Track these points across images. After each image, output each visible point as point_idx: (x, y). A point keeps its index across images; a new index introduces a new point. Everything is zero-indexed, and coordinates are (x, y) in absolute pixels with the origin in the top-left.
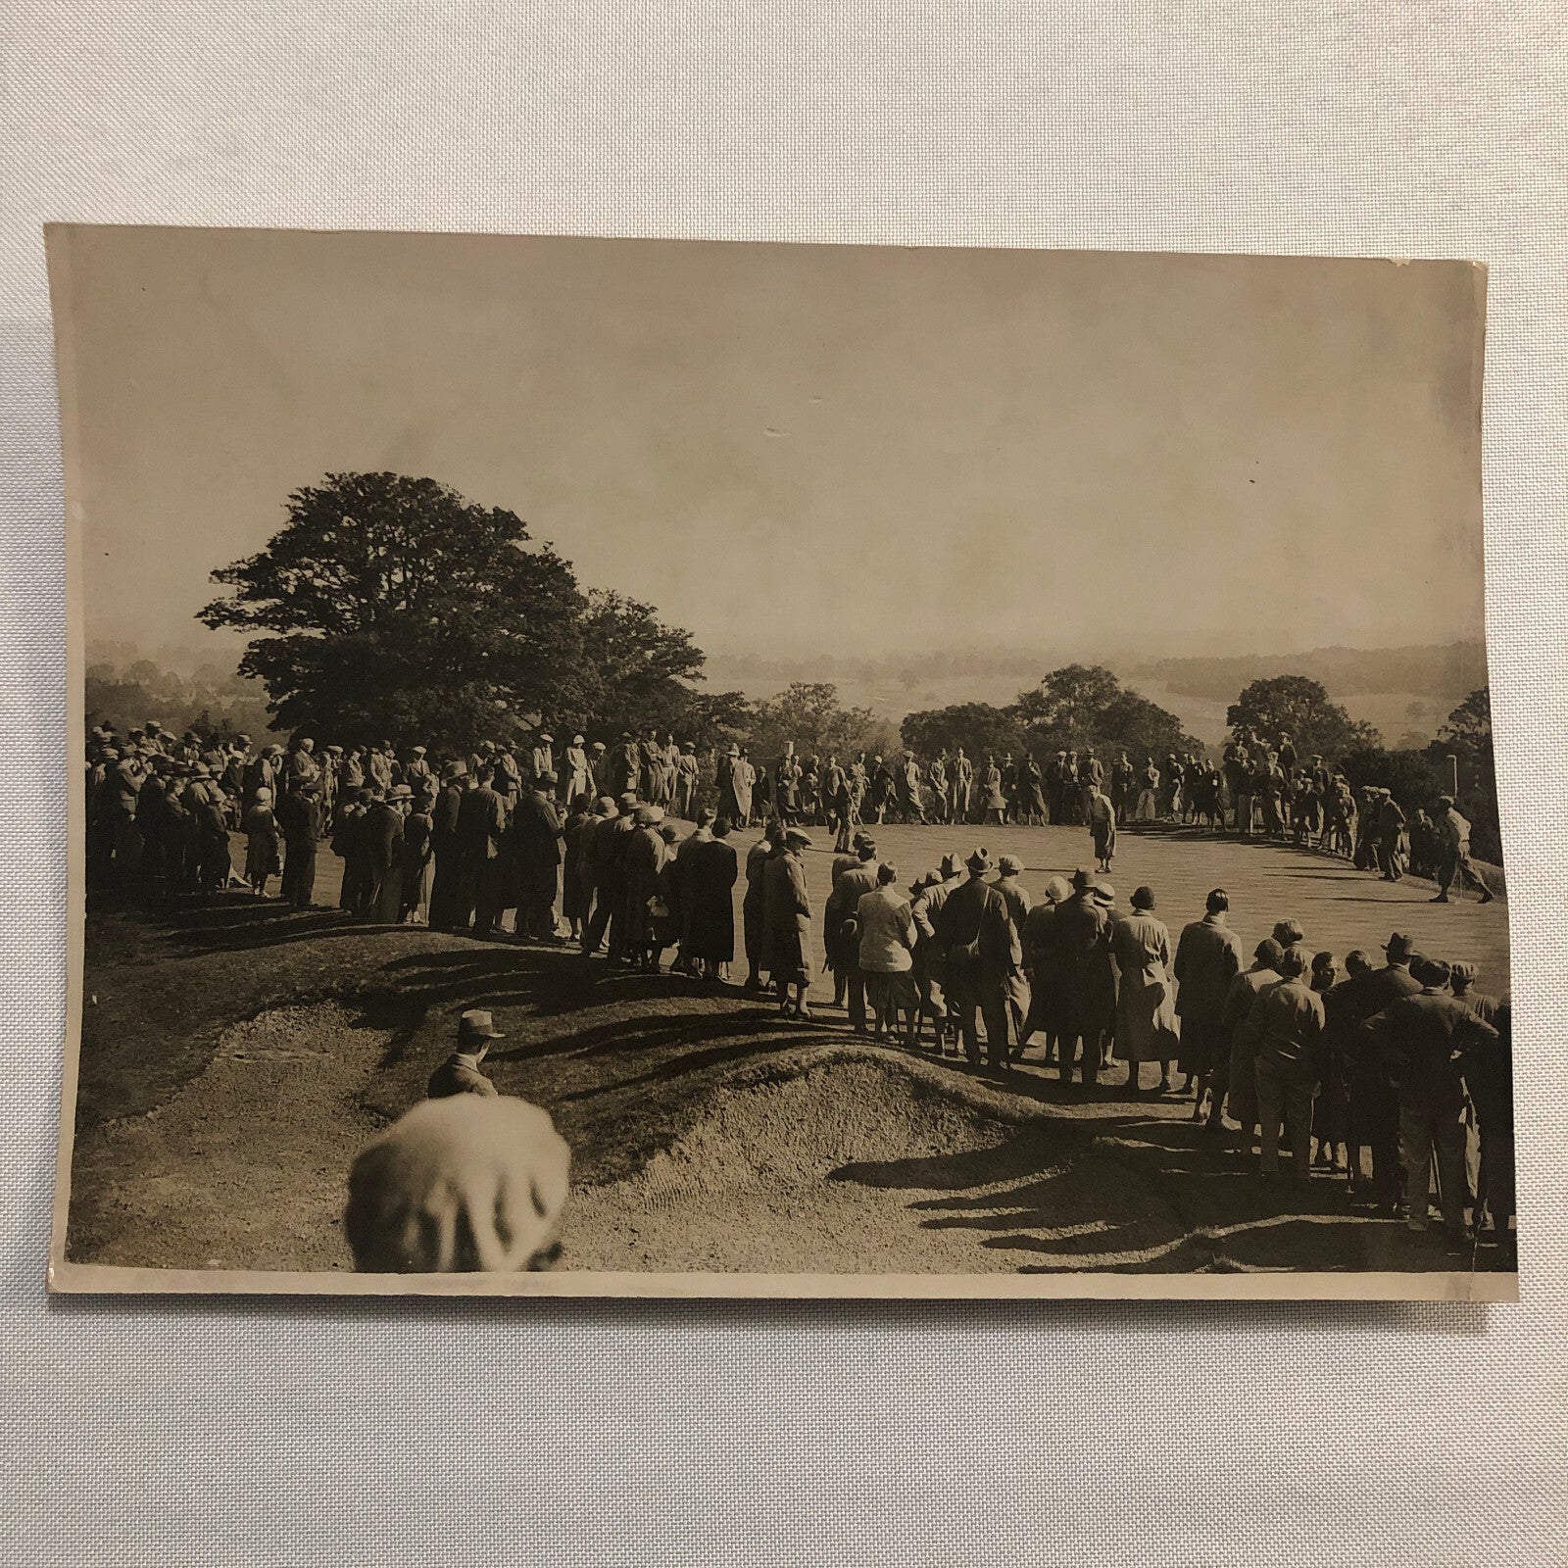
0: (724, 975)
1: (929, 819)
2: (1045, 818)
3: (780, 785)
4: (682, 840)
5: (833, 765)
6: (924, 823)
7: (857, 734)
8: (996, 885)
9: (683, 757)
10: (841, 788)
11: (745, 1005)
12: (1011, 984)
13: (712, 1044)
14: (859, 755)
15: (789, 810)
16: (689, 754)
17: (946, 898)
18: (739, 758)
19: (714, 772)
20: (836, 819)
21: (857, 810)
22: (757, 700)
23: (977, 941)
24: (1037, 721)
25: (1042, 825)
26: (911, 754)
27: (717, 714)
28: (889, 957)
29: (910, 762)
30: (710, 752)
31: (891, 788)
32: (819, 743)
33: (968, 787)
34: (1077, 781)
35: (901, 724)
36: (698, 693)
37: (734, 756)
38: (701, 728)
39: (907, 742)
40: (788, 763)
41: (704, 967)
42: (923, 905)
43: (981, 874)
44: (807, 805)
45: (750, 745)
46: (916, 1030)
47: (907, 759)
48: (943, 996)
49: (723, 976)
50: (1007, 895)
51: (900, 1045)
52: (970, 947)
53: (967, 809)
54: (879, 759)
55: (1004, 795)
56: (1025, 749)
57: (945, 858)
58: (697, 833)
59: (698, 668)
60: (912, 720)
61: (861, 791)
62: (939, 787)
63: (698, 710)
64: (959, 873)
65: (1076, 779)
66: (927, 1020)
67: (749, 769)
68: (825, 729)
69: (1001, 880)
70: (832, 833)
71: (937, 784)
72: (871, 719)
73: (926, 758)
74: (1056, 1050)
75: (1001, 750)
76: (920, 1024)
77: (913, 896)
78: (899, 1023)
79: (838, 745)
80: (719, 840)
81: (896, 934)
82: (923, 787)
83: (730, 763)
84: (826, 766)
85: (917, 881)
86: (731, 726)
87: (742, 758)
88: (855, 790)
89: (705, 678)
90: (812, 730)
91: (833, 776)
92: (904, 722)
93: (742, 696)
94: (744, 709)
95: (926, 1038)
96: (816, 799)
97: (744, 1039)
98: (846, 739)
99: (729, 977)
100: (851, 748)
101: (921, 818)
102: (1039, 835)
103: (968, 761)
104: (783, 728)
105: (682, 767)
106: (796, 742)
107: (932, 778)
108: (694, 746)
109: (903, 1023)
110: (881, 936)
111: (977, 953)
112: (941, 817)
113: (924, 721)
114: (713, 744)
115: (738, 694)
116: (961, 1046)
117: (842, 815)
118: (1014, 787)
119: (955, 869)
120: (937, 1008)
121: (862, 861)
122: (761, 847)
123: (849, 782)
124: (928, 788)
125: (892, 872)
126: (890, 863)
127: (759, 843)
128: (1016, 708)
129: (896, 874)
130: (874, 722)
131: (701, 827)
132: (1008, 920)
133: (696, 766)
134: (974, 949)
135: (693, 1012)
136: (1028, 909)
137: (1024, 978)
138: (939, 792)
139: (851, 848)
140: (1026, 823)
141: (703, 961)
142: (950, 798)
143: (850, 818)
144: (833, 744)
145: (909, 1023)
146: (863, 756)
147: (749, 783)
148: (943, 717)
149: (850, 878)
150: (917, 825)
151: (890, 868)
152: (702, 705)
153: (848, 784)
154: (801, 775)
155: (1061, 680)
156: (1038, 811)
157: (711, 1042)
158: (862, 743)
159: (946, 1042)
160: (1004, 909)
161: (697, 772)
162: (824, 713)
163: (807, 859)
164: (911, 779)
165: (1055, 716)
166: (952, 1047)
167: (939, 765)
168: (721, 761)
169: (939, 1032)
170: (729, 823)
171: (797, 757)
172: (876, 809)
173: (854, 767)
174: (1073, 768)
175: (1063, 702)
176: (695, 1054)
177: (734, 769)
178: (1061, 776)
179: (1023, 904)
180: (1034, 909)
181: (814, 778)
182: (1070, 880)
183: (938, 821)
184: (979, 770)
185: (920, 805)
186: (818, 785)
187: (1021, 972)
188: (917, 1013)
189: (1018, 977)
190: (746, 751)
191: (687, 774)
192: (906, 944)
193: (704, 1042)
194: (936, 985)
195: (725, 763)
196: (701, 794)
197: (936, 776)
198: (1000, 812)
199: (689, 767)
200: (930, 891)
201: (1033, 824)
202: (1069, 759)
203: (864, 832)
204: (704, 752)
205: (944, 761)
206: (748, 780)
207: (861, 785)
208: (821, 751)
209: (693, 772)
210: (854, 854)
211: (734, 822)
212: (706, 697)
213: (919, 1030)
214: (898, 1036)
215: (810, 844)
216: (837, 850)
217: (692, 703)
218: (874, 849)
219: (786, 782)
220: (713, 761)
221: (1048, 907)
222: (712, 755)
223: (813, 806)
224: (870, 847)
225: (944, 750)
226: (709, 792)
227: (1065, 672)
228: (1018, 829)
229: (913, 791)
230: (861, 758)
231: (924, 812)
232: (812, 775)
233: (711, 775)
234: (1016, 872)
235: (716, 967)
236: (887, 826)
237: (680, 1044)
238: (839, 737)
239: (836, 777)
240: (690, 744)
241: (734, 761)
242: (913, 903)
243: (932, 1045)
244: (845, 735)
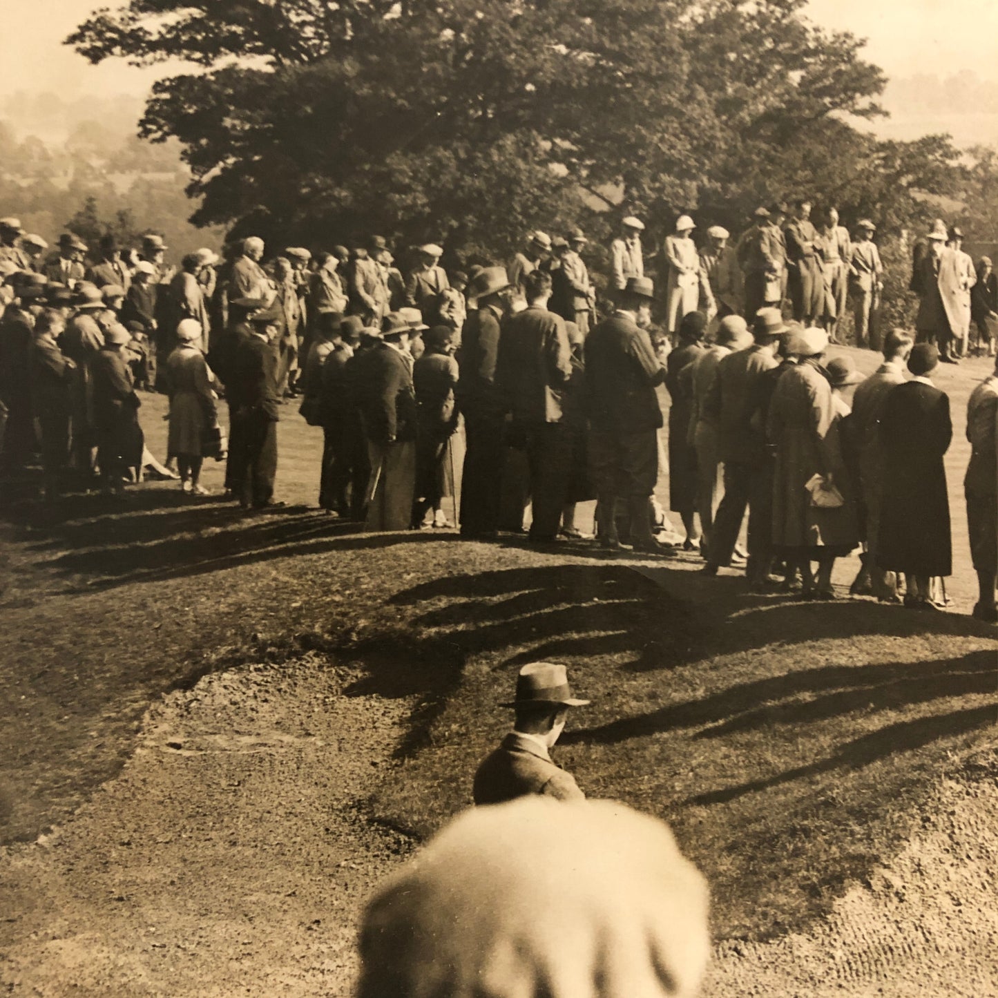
0: (938, 598)
4: (861, 381)
9: (855, 245)
11: (976, 644)
13: (925, 709)
16: (865, 238)
18: (947, 244)
19: (907, 267)
22: (973, 146)
27: (908, 172)
30: (900, 235)
36: (878, 139)
37: (939, 241)
38: (883, 197)
41: (904, 585)
45: (965, 222)
49: (936, 601)
58: (883, 369)
59: (875, 98)
63: (877, 166)
67: (964, 261)
80: (921, 379)
83: (932, 253)
86: (932, 191)
87: (952, 244)
89: (886, 114)
93: (949, 141)
94: (953, 163)
97: (977, 700)
99: (946, 601)
105: (855, 263)
108: (872, 226)
114: (904, 221)
115: (942, 139)
122: (988, 388)
127: (987, 381)
133: (877, 260)
135: (893, 660)
141: (902, 576)
147: (966, 285)
152: (884, 159)
157: (924, 706)
161: (879, 269)
168: (917, 249)
170: (935, 351)
176: (899, 727)
177: (939, 262)
190: (958, 231)
191: (863, 274)
193: (912, 706)
195: (924, 254)
196: (887, 305)
199: (866, 263)
204: (889, 236)
206: (964, 279)
209: (873, 269)
211: (943, 348)
212: (889, 146)
217: (867, 156)
220: (904, 249)
222: (903, 241)
226: (900, 302)
233: (902, 274)
235: (924, 586)
237: (874, 711)
240: (867, 223)
241: (940, 249)
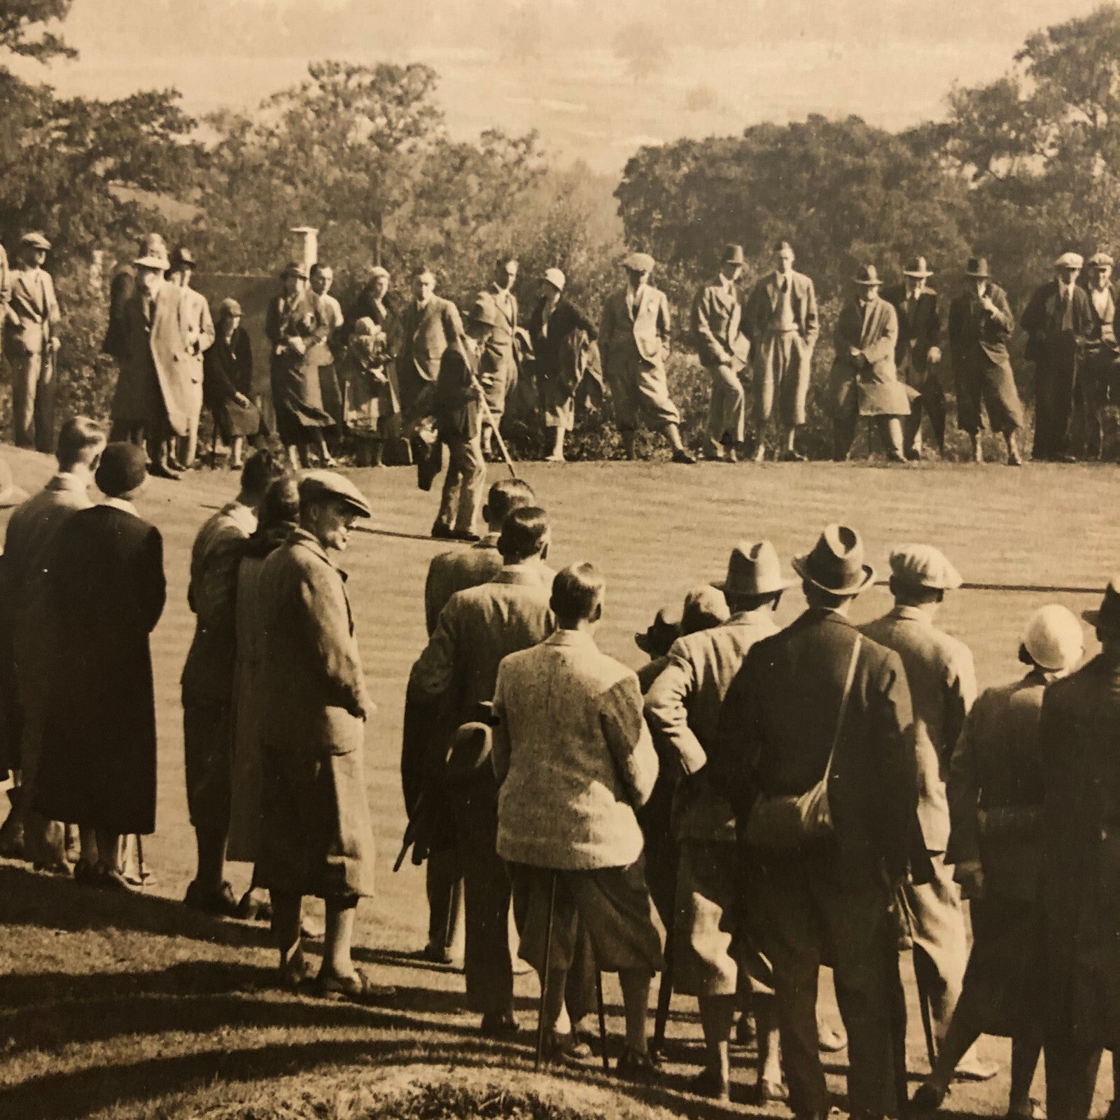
0: (130, 871)
1: (693, 445)
2: (1021, 442)
3: (280, 349)
4: (20, 501)
5: (429, 296)
6: (679, 457)
7: (496, 206)
8: (881, 630)
9: (16, 274)
10: (452, 360)
11: (188, 950)
12: (917, 906)
13: (98, 1053)
14: (502, 264)
15: (306, 421)
16: (33, 264)
17: (737, 664)
18: (167, 275)
19: (100, 314)
20: (437, 447)
21: (495, 421)
22: (216, 111)
23: (822, 786)
24: (1000, 166)
25: (1012, 462)
26: (645, 262)
27: (107, 153)
28: (579, 825)
29: (644, 287)
30: (90, 260)
31: (590, 359)
32: (389, 232)
33: (806, 355)
34: (1111, 337)
35: (620, 177)
36: (56, 96)
37: (155, 270)
38: (64, 194)
39: (636, 230)
40: (302, 288)
41: (77, 846)
42: (673, 682)
43: (838, 600)
44: (356, 406)
45: (198, 239)
46: (650, 1028)
47: (635, 276)
48: (727, 938)
49: (128, 874)
50: (913, 659)
51: (605, 1069)
52: (805, 803)
53: (802, 417)
54: (556, 277)
55: (906, 376)
56: (966, 247)
57: (737, 556)
58: (56, 484)
59: (53, 26)
60: (650, 166)
61: (507, 369)
62: (725, 357)
63: (56, 142)
64: (776, 595)
65: (1108, 332)
66: (683, 1002)
67: (194, 304)
68: (405, 192)
69: (895, 616)
70: (425, 484)
71: (718, 348)
72: (533, 163)
73: (690, 274)
74: (1038, 1087)
75: (899, 248)
76: (663, 1014)
77: (644, 659)
78: (603, 1010)
79: (441, 239)
80: (116, 503)
81: (599, 764)
82: (678, 355)
83: (143, 290)
84: (409, 297)
85: (659, 617)
86: (147, 186)
87: (177, 276)
88: (488, 364)
89: (73, 53)
90: (368, 196)
91: (427, 326)
92: (631, 167)
93: (175, 102)
94: (182, 139)
95: (679, 1052)
96: (377, 390)
97: (183, 1043)
98: (464, 221)
99: (143, 876)
100: (479, 245)
101: (671, 443)
102: (1005, 491)
103: (804, 281)
104: (289, 189)
105: (15, 304)
106: (323, 229)
107: (705, 329)
108: (45, 244)
109: (613, 1010)
110: (558, 768)
111: (825, 818)
112: (728, 440)
113: (685, 169)
114: (97, 236)
115: (165, 97)
116: (773, 1074)
117: (455, 434)
118: (935, 353)
119: (767, 582)
120: (711, 971)
121: (508, 562)
122: (228, 522)
123: (472, 343)
124: (693, 359)
125: (590, 593)
126: (587, 567)
127: (226, 511)
128: (944, 132)
129: (600, 599)
130: (544, 172)
131: (66, 466)
132: (912, 729)
133: (51, 299)
134: (815, 810)
135: (52, 969)
136: (970, 694)
137: (953, 889)
138: (724, 369)
139: (478, 526)
140: (968, 456)
141: (75, 831)
142: (754, 386)
143: (475, 443)
144: (428, 235)
145: (633, 1009)
146: (512, 267)
147: (196, 346)
148: (739, 155)
149: (473, 609)
150: (662, 460)
151: (586, 580)
152: (65, 129)
153: (471, 349)
154: (340, 321)
155: (1069, 52)
156: (1004, 422)
157: (96, 1048)
158: (508, 233)
159: (734, 1063)
160: (902, 698)
161: (55, 315)
162: (403, 147)
163: (351, 558)
164: (645, 334)
165: (1052, 153)
166: (747, 1077)
167: (725, 293)
168: (117, 283)
169: (714, 1034)
170: (142, 456)
171: (327, 272)
172: (549, 418)
173: (486, 301)
174: (1102, 300)
175: (1076, 114)
176: (56, 1079)
177: (153, 306)
178: (1067, 324)
179: (957, 681)
180: (988, 699)
181: (374, 333)
182: (1088, 616)
183: (721, 453)
184: (836, 306)
185: (669, 406)
186: (386, 348)
187: (945, 873)
188: (656, 983)
189: (938, 887)
190: (186, 255)
191: (28, 323)
192: (625, 789)
193: (76, 1047)
194: (708, 910)
195: (129, 291)
196: (66, 376)
197: (715, 321)
198: (896, 428)
199: (33, 304)
200: (696, 644)
201: (988, 459)
202: (1089, 276)
203: (516, 482)
204: (73, 260)
205: (738, 282)
206: (193, 336)
207: (507, 352)
208: (393, 255)
209: (45, 315)
210: (485, 545)
211: (155, 452)
212: (76, 109)
213: (660, 1028)
214: (602, 1044)
215: (366, 515)
216: (440, 532)
217: (38, 124)
218: (540, 530)
219: (298, 343)
220: (96, 283)
221: (1024, 692)
222: (96, 269)
223: (373, 408)
224: (530, 524)
225: (739, 250)
226: (87, 372)
227: (1080, 30)
228: (944, 473)
229: (650, 366)
230: (507, 274)
231: (681, 427)
232: (367, 321)
233: (92, 325)
234: (938, 594)
235: (109, 849)
236: (578, 466)
237: (15, 1052)
238: (445, 214)
239: (437, 329)
240: (37, 237)
241: (155, 284)
242: (647, 678)
243: (693, 1070)
244: (461, 209)
